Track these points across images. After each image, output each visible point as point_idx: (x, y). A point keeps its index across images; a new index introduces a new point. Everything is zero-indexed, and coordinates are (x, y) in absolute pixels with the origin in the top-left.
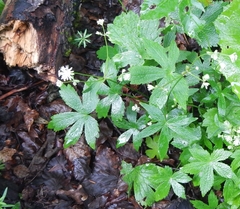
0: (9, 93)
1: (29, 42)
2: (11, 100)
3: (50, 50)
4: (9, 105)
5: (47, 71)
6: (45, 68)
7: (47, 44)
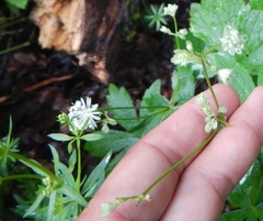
0: (46, 82)
1: (72, 16)
2: (45, 94)
3: (101, 32)
4: (42, 100)
5: (93, 63)
6: (90, 59)
7: (99, 23)
